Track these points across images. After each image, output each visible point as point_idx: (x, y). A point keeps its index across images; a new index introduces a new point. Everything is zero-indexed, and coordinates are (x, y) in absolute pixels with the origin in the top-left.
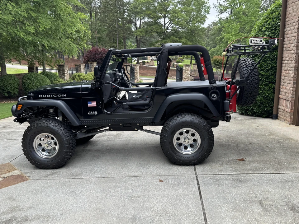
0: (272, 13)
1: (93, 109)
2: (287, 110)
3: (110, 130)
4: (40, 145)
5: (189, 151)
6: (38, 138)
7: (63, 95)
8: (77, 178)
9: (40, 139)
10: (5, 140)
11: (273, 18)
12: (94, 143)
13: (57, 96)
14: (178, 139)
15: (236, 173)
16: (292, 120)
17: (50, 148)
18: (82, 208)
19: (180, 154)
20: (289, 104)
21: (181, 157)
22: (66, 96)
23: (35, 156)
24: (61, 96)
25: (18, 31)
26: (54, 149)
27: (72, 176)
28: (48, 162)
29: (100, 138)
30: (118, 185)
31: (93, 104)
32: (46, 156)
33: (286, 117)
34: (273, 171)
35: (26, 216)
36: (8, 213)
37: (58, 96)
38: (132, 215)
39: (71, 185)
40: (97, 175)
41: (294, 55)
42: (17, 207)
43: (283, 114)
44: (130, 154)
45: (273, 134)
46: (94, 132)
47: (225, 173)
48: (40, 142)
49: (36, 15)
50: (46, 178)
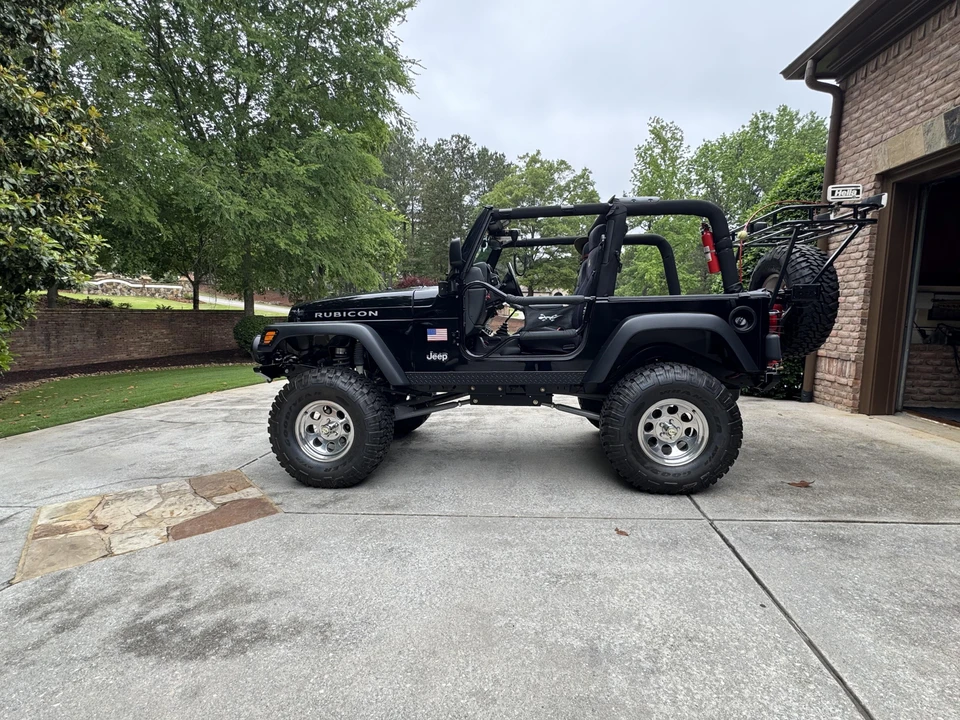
0: (791, 186)
1: (438, 347)
2: (843, 381)
3: (471, 402)
4: (310, 429)
5: (678, 458)
6: (306, 412)
7: (370, 313)
8: (396, 512)
9: (312, 415)
10: (237, 424)
11: (797, 194)
12: (425, 437)
13: (356, 314)
14: (649, 427)
15: (814, 519)
16: (857, 403)
17: (333, 437)
18: (424, 603)
19: (654, 466)
20: (850, 369)
21: (656, 472)
22: (376, 314)
23: (297, 454)
24: (365, 314)
25: (278, 237)
26: (344, 439)
27: (384, 508)
28: (326, 470)
29: (435, 428)
30: (509, 539)
31: (440, 335)
32: (322, 457)
33: (839, 395)
34: (912, 518)
35: (264, 622)
36: (213, 609)
37: (359, 314)
38: (581, 639)
39: (383, 532)
40: (446, 509)
41: (863, 262)
42: (241, 589)
43: (831, 389)
44: (514, 463)
45: (830, 431)
46: (429, 407)
47: (785, 518)
48: (310, 422)
49: (311, 210)
50: (321, 511)
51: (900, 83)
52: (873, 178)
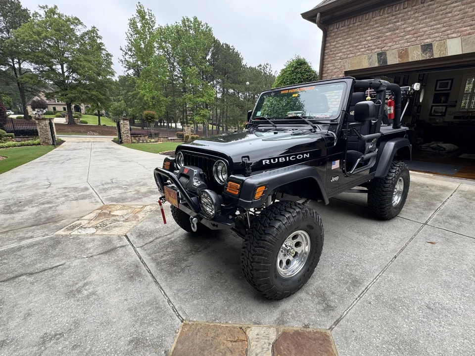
1: (335, 173)
7: (305, 155)
13: (296, 157)
22: (308, 156)
23: (281, 281)
24: (302, 156)
28: (298, 281)
31: (337, 165)
37: (298, 157)
51: (356, 36)
52: (343, 73)
